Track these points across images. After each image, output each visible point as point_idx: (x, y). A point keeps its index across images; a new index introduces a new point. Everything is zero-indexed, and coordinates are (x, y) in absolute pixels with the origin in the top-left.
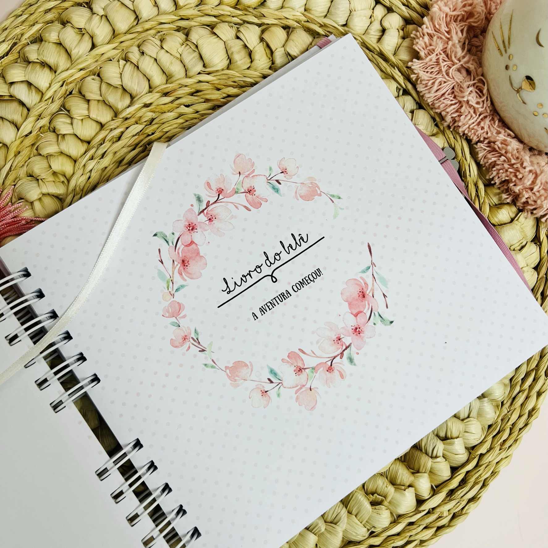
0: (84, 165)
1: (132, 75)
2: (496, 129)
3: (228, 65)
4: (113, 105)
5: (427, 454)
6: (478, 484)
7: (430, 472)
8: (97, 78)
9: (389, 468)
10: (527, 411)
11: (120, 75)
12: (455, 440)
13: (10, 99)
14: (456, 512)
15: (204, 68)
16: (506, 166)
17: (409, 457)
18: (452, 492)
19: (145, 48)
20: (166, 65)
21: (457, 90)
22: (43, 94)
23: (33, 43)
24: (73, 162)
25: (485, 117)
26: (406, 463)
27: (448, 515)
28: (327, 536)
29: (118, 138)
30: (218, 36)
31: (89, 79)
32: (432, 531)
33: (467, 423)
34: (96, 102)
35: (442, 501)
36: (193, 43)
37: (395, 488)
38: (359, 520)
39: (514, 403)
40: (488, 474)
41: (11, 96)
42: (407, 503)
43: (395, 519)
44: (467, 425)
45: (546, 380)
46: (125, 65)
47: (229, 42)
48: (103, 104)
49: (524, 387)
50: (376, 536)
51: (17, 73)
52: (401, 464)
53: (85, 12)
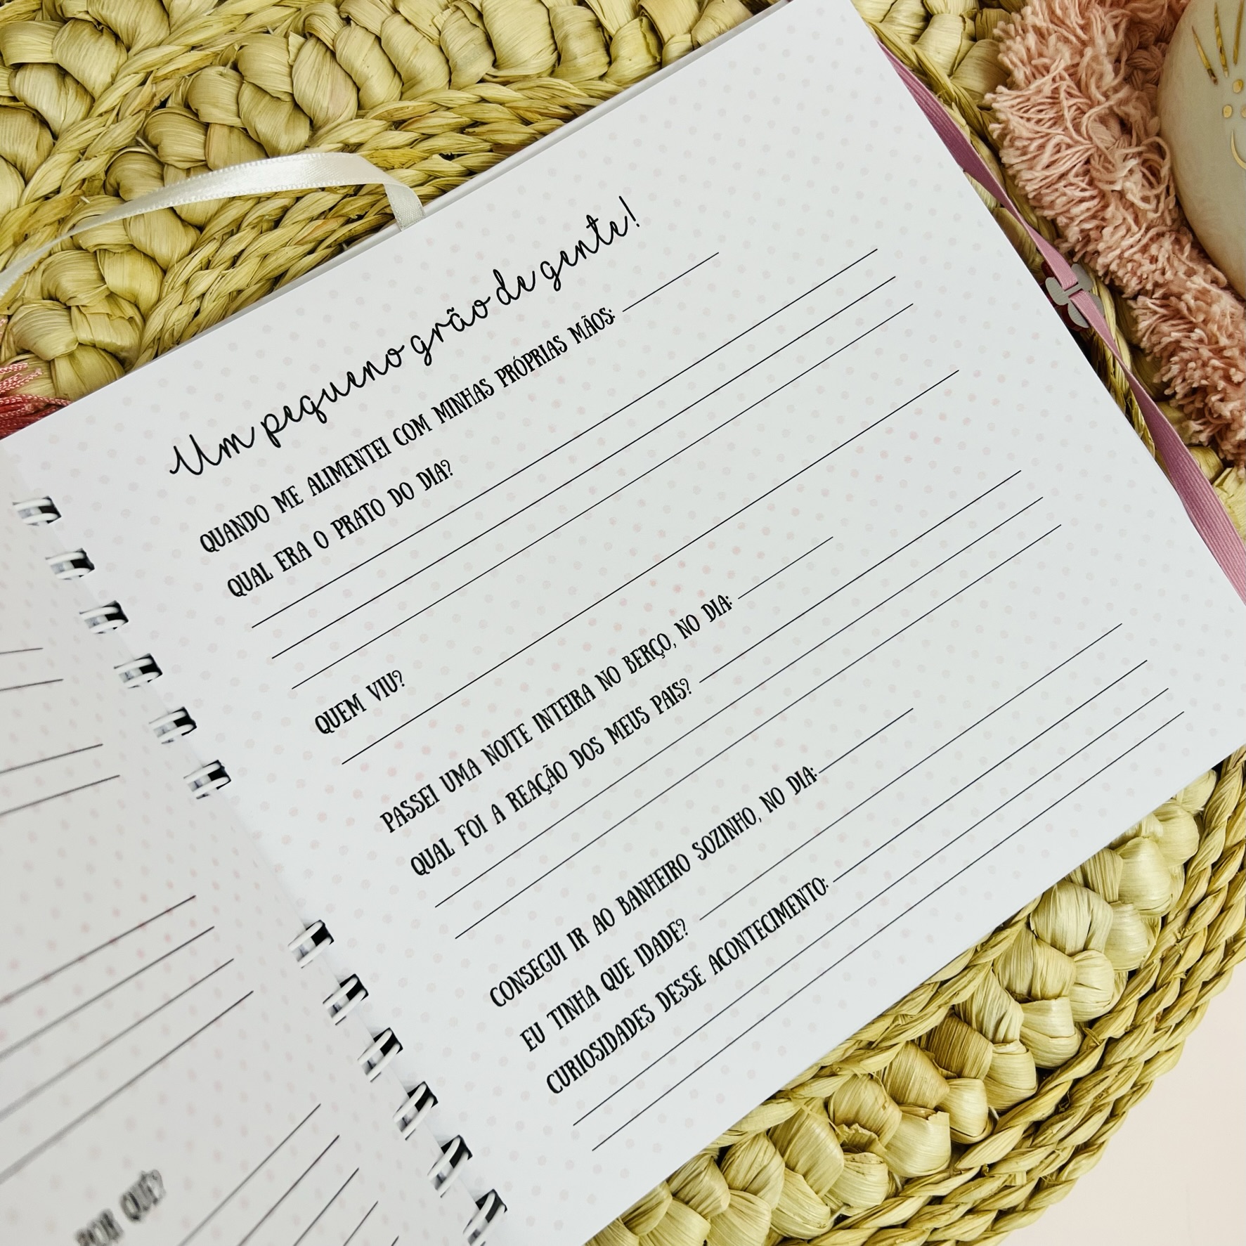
0: (187, 282)
1: (319, 72)
2: (1184, 263)
3: (554, 66)
4: (268, 142)
5: (981, 1031)
6: (1101, 1111)
7: (989, 1076)
8: (232, 73)
9: (891, 1064)
10: (1222, 942)
11: (288, 69)
12: (1053, 1002)
13: (13, 105)
14: (1045, 1177)
15: (494, 70)
16: (1205, 352)
17: (940, 1039)
18: (1036, 1128)
19: (353, 9)
20: (403, 53)
21: (1097, 167)
22: (93, 100)
24: (160, 273)
25: (1160, 235)
26: (932, 1054)
27: (1025, 1182)
28: (733, 1224)
29: (273, 224)
31: (212, 72)
32: (986, 1220)
33: (1081, 963)
34: (226, 130)
35: (1013, 1149)
36: (473, 6)
37: (903, 1111)
38: (811, 1187)
39: (1192, 921)
40: (1125, 1089)
41: (14, 99)
42: (929, 1148)
43: (897, 1188)
44: (1081, 966)
46: (302, 45)
47: (559, 10)
48: (242, 137)
49: (1216, 885)
50: (849, 1228)
51: (32, 44)
52: (919, 1053)
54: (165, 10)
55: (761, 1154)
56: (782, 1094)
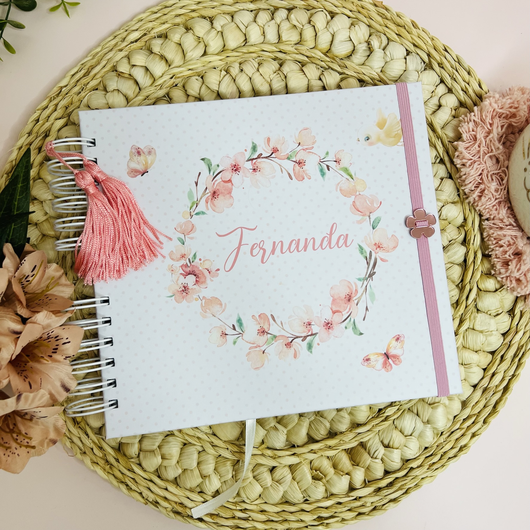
1: (228, 86)
5: (369, 453)
6: (402, 490)
7: (367, 468)
8: (201, 79)
9: (336, 455)
10: (459, 446)
11: (219, 83)
12: (395, 450)
13: (129, 77)
14: (377, 506)
17: (354, 451)
18: (379, 489)
19: (244, 67)
20: (257, 85)
22: (155, 80)
23: (159, 37)
25: (500, 202)
26: (350, 456)
27: (370, 506)
28: (270, 491)
30: (305, 74)
31: (194, 78)
32: (353, 514)
34: (193, 98)
35: (369, 494)
36: (284, 74)
37: (335, 471)
38: (299, 487)
39: (451, 436)
40: (412, 485)
41: (130, 75)
42: (341, 486)
43: (328, 496)
44: (408, 441)
45: (483, 426)
46: (226, 75)
47: (312, 81)
49: (463, 426)
50: (308, 504)
51: (140, 59)
52: (346, 454)
53: (206, 24)
54: (184, 55)
55: (285, 472)
56: (297, 455)
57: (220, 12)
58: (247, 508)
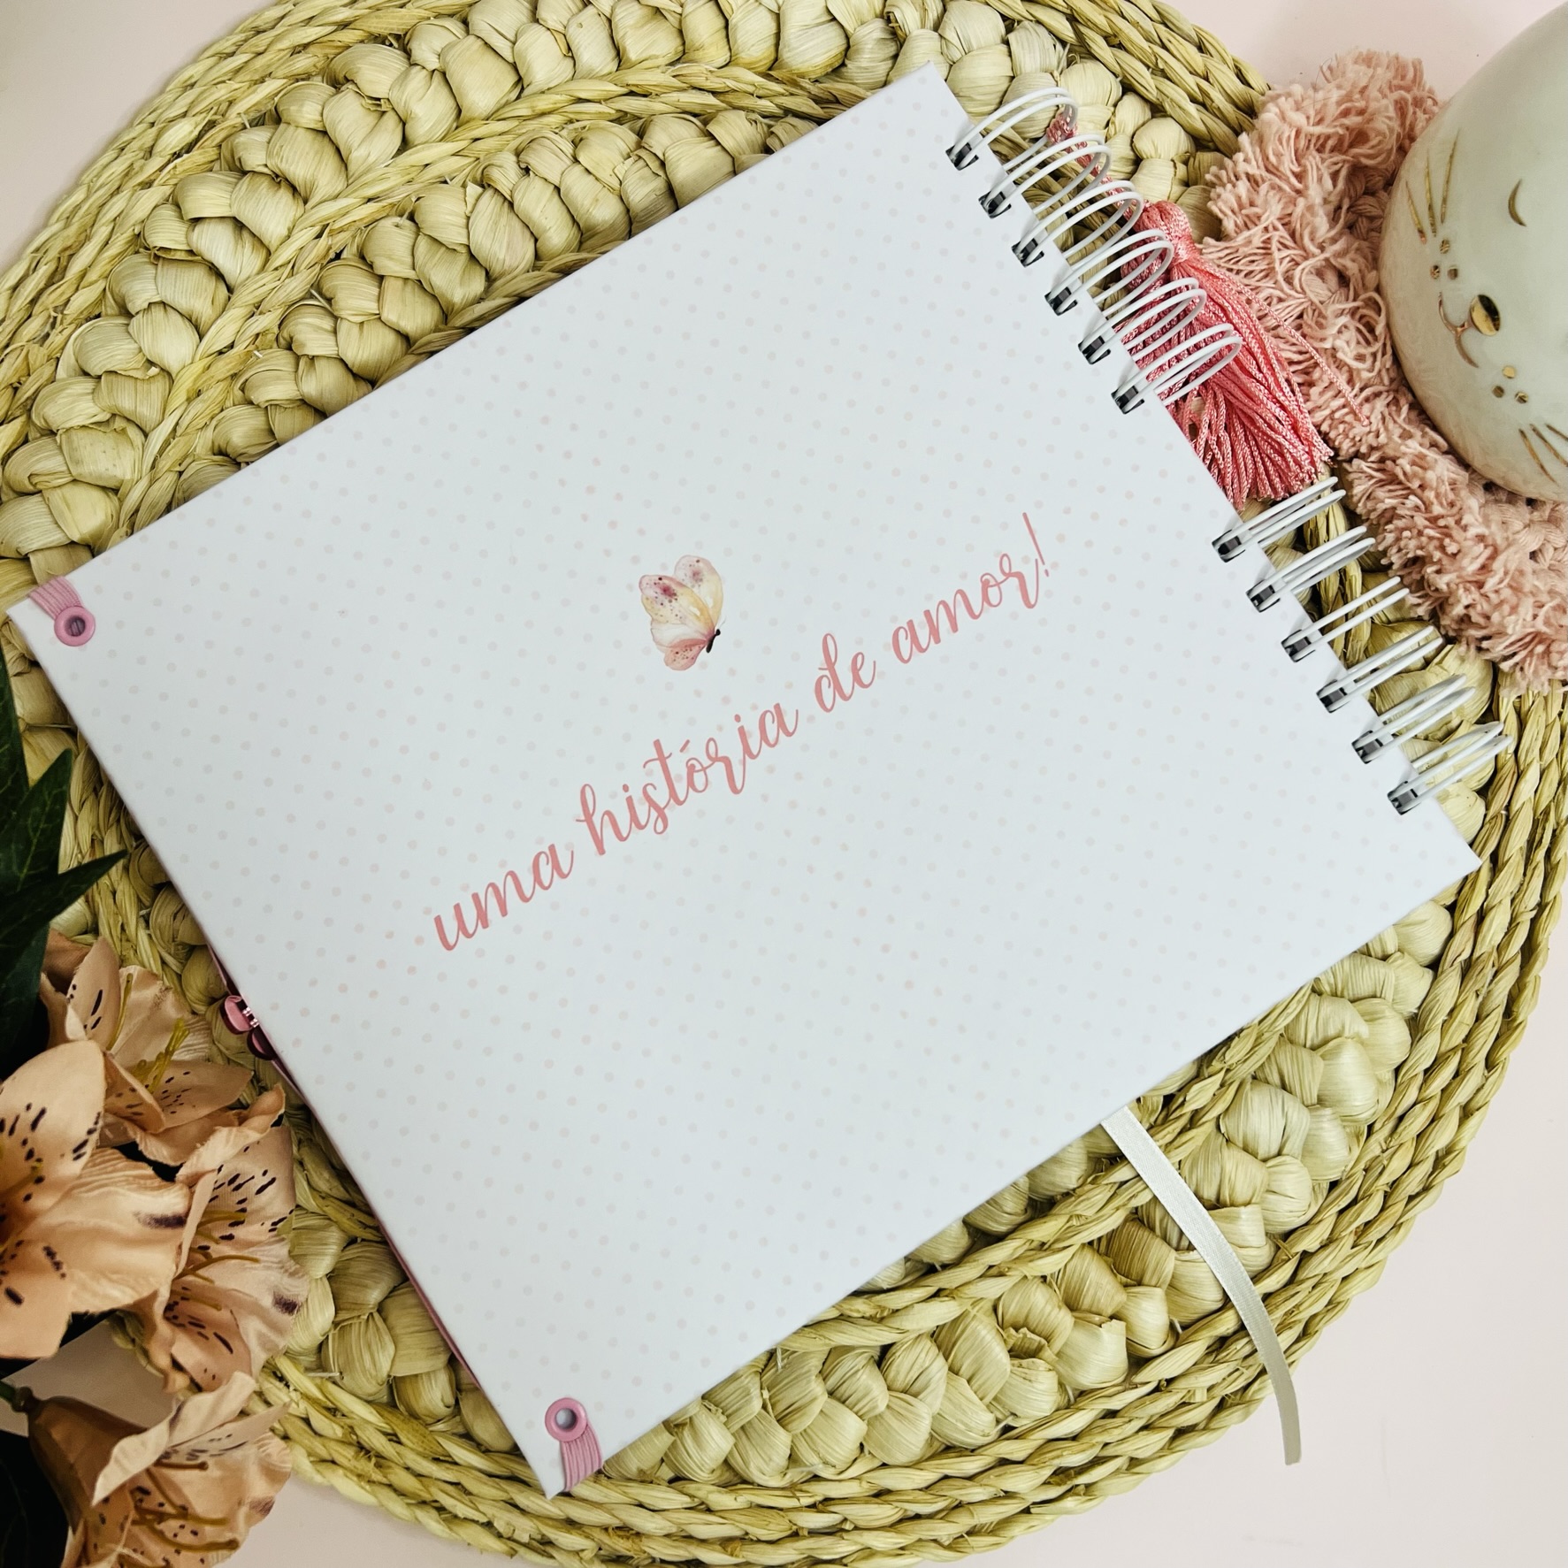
1: (496, 223)
2: (1400, 426)
4: (443, 295)
5: (1164, 1237)
6: (1291, 1328)
7: (1171, 1285)
8: (408, 223)
9: (1066, 1266)
10: (1431, 1154)
11: (465, 221)
12: (1242, 1209)
13: (190, 258)
14: (1228, 1396)
16: (1420, 521)
17: (1120, 1243)
18: (1221, 1344)
19: (532, 159)
20: (582, 205)
21: (1309, 322)
23: (256, 125)
25: (1377, 395)
26: (1110, 1260)
27: (1205, 1399)
28: (889, 1425)
30: (718, 143)
31: (388, 224)
32: (1161, 1438)
33: (1274, 1169)
34: (400, 283)
35: (1194, 1364)
36: (655, 155)
37: (1076, 1318)
38: (975, 1393)
39: (1399, 1130)
40: (1319, 1306)
41: (191, 252)
42: (1103, 1358)
43: (1069, 1400)
44: (1275, 1173)
45: (1487, 1079)
46: (481, 195)
47: (744, 159)
48: (417, 289)
49: (1428, 1092)
50: (1016, 1438)
51: (211, 198)
52: (1096, 1256)
53: (391, 58)
54: (343, 161)
55: (923, 1355)
56: (947, 1292)
57: (424, 14)
58: (833, 1494)
